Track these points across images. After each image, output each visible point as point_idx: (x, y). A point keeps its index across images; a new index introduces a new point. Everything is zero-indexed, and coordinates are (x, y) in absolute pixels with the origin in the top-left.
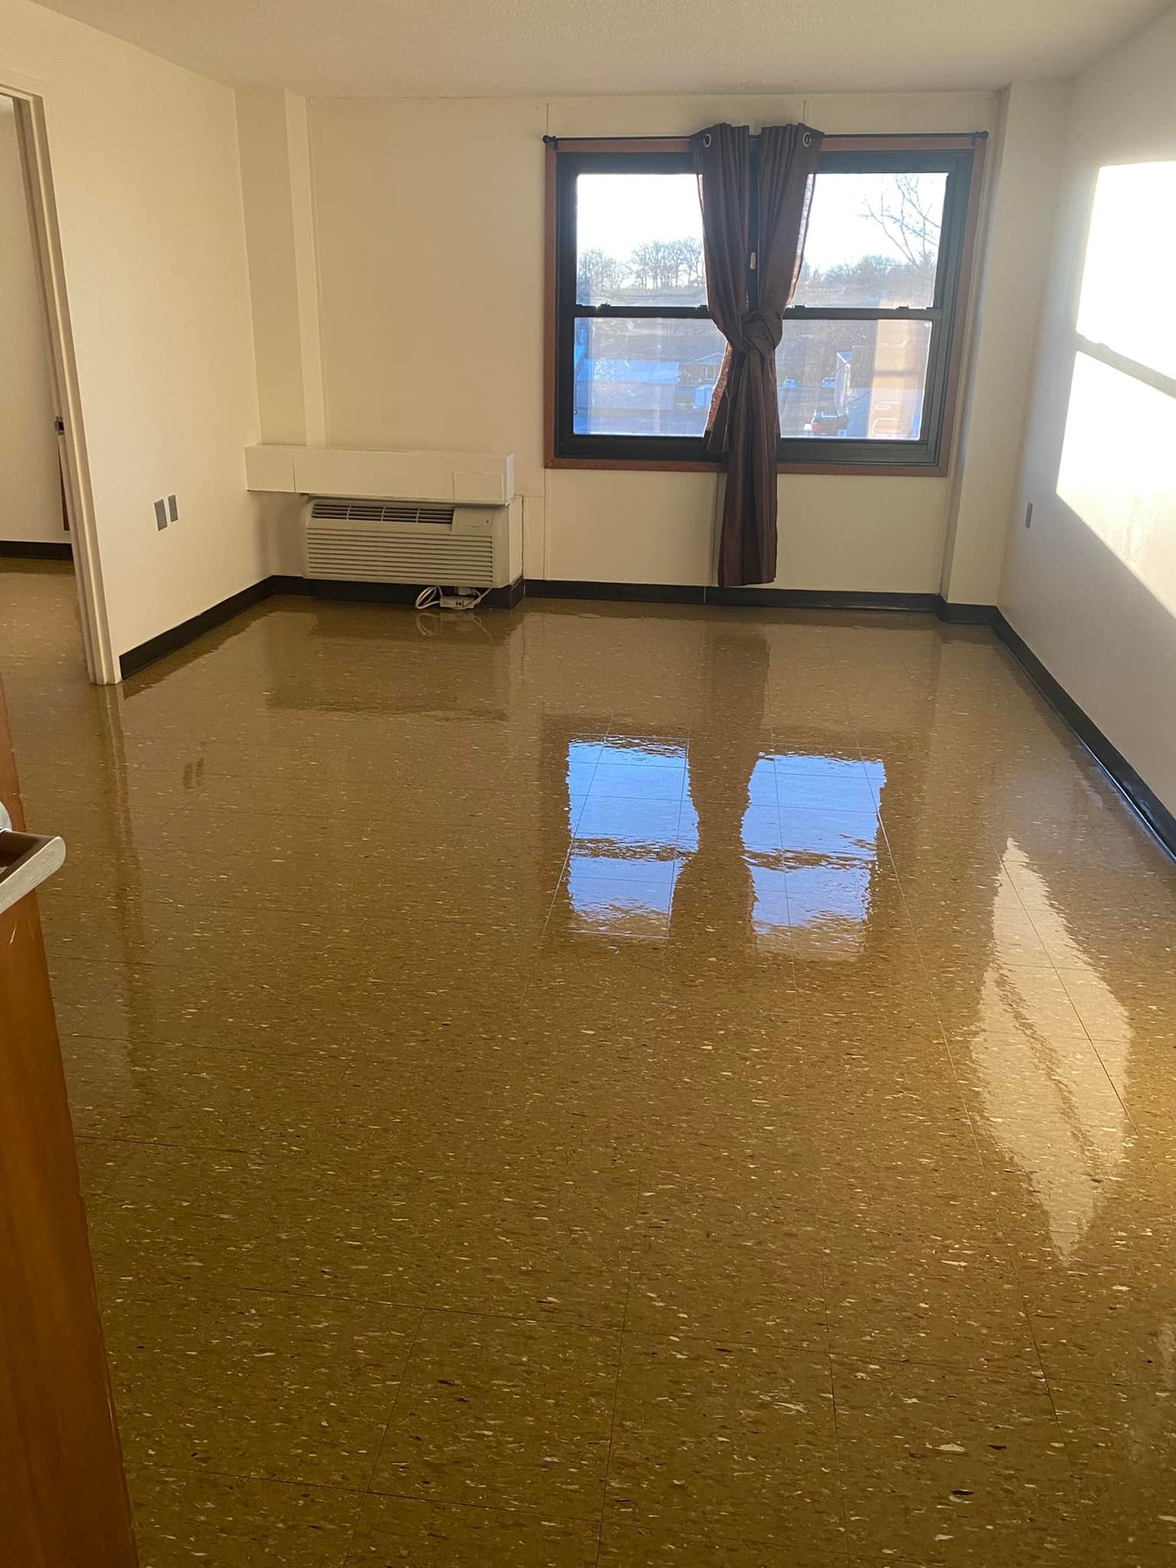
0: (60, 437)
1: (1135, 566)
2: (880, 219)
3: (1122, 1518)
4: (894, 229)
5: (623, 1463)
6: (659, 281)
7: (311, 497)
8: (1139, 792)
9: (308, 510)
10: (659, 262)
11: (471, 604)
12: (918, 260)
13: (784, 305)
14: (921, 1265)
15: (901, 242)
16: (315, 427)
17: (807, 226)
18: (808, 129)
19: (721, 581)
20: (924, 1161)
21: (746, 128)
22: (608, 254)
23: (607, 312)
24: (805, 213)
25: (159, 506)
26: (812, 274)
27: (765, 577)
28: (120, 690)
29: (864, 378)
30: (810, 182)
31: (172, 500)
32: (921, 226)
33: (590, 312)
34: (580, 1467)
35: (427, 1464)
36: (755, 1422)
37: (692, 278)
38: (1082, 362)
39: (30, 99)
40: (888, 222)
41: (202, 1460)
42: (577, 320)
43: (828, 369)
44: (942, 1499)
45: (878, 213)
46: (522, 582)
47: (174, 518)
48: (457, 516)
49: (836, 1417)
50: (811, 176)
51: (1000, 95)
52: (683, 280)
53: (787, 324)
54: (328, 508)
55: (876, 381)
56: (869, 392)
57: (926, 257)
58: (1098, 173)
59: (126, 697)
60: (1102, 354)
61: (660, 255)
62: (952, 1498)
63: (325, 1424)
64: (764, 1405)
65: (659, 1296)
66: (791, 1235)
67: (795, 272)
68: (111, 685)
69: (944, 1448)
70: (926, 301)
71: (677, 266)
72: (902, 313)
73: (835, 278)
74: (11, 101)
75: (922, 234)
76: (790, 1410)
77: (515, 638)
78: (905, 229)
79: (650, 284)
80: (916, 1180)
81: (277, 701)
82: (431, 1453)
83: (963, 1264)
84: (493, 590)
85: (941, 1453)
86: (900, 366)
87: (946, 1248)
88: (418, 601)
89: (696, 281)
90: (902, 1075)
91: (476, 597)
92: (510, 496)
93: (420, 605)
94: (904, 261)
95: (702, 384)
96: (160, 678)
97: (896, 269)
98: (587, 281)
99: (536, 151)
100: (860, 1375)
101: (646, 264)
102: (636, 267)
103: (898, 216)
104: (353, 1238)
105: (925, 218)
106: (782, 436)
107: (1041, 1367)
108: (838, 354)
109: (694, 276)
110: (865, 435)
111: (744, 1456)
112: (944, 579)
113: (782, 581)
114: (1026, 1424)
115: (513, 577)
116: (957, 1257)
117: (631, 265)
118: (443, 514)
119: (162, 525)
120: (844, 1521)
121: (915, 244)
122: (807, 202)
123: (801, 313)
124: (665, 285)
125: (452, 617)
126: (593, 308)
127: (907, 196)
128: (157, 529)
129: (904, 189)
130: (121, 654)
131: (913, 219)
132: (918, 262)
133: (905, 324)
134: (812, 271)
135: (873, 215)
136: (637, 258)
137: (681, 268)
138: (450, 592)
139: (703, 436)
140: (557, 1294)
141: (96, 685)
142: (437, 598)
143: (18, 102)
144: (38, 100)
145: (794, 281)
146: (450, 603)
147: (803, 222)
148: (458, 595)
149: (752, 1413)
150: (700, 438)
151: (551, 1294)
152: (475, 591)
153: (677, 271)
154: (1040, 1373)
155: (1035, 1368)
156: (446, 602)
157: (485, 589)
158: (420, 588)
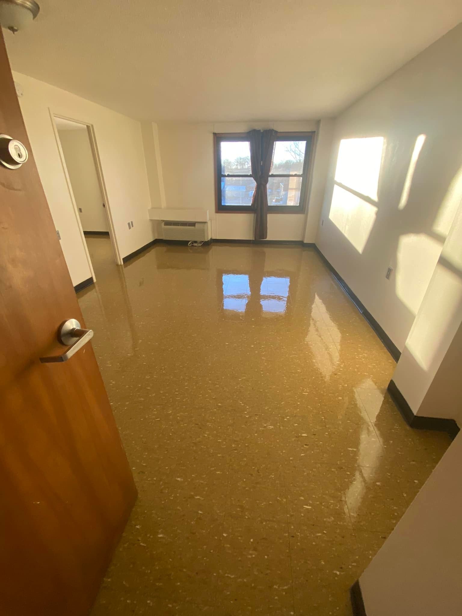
0: (104, 208)
1: (346, 235)
2: (290, 152)
3: (340, 449)
4: (293, 154)
5: (235, 441)
6: (241, 167)
7: (164, 221)
8: (345, 286)
9: (163, 224)
10: (241, 162)
11: (200, 245)
12: (298, 161)
13: (269, 173)
14: (298, 394)
15: (295, 157)
16: (164, 205)
17: (274, 154)
18: (274, 130)
19: (255, 238)
20: (299, 371)
21: (260, 131)
22: (230, 160)
23: (229, 176)
24: (273, 151)
25: (129, 224)
26: (275, 165)
27: (265, 237)
28: (123, 266)
29: (286, 189)
30: (275, 143)
31: (132, 222)
32: (299, 153)
33: (225, 176)
34: (226, 442)
35: (193, 443)
36: (263, 431)
37: (248, 166)
38: (336, 187)
39: (90, 125)
40: (292, 152)
41: (144, 443)
42: (222, 178)
43: (278, 187)
44: (303, 446)
45: (289, 150)
46: (211, 239)
47: (133, 226)
48: (196, 225)
49: (280, 429)
50: (275, 142)
51: (318, 122)
52: (246, 167)
53: (269, 178)
54: (168, 223)
55: (289, 190)
56: (287, 193)
57: (300, 160)
58: (340, 141)
59: (125, 268)
60: (340, 185)
61: (241, 160)
62: (305, 446)
63: (171, 434)
64: (265, 427)
65: (242, 403)
66: (271, 388)
67: (271, 166)
68: (121, 265)
69: (303, 435)
70: (301, 173)
71: (245, 163)
72: (296, 175)
73: (280, 166)
74: (86, 126)
75: (299, 155)
76: (270, 428)
77: (210, 252)
78: (296, 154)
79: (239, 168)
80: (297, 375)
81: (159, 267)
82: (194, 440)
83: (307, 394)
84: (205, 241)
85: (302, 436)
86: (294, 187)
87: (303, 390)
88: (189, 244)
89: (249, 166)
90: (294, 351)
91: (201, 243)
92: (208, 219)
93: (189, 245)
94: (295, 161)
95: (251, 191)
96: (131, 264)
97: (293, 163)
98: (224, 167)
99: (211, 137)
100: (285, 419)
101: (238, 163)
102: (236, 163)
103: (294, 151)
104: (177, 392)
105: (300, 151)
106: (268, 205)
107: (323, 416)
108: (281, 184)
109: (249, 165)
110: (286, 204)
111: (261, 438)
112: (304, 237)
113: (269, 238)
114: (320, 429)
115: (209, 238)
116: (306, 392)
117: (235, 163)
118: (193, 224)
119: (130, 228)
120: (282, 452)
121: (298, 157)
122: (274, 148)
123: (273, 176)
124: (243, 167)
125: (196, 248)
126: (226, 175)
127: (296, 146)
128: (128, 229)
129: (296, 144)
130: (123, 258)
131: (298, 152)
132: (298, 162)
133: (295, 178)
134: (275, 163)
135: (288, 151)
136: (236, 161)
137: (246, 163)
138: (196, 242)
139: (251, 205)
140: (221, 403)
141: (117, 265)
142: (193, 243)
143: (87, 126)
144: (92, 126)
145: (271, 168)
146: (196, 244)
147: (273, 153)
148: (197, 243)
149: (262, 429)
150: (250, 206)
151: (219, 403)
152: (201, 242)
153: (245, 164)
154: (323, 418)
155: (322, 417)
156: (195, 244)
157: (203, 241)
158: (189, 241)
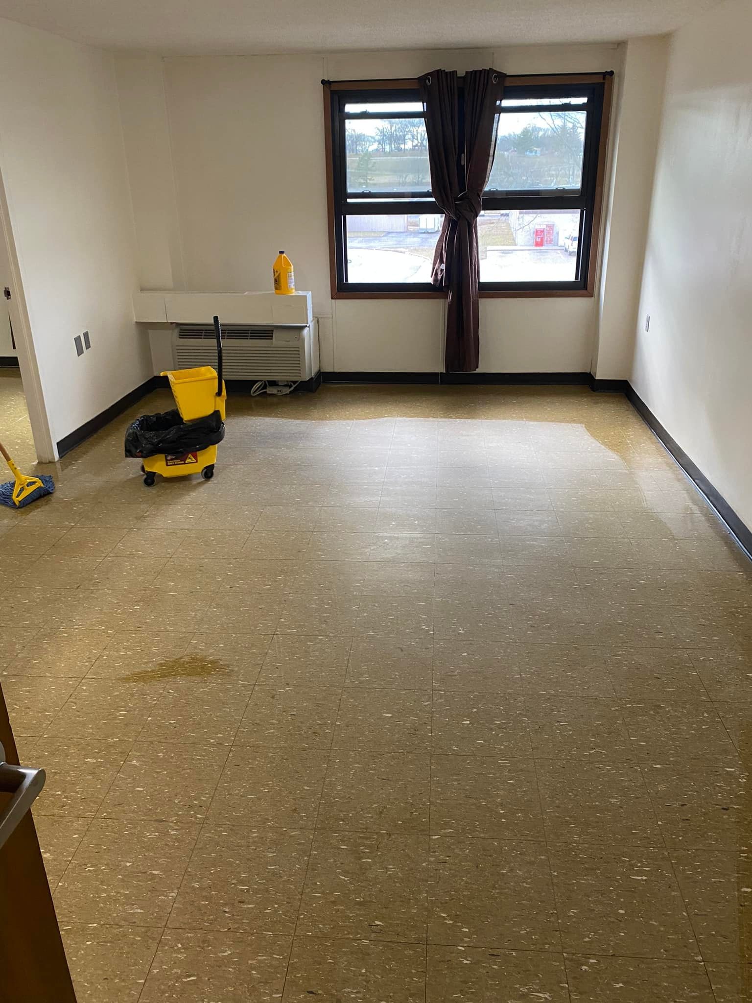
0: (8, 301)
7: (178, 325)
9: (176, 333)
11: (287, 390)
14: (617, 881)
18: (495, 72)
19: (448, 368)
20: (613, 800)
21: (455, 72)
25: (77, 340)
28: (58, 466)
30: (498, 104)
31: (86, 335)
37: (414, 144)
46: (320, 374)
47: (88, 346)
48: (275, 334)
51: (621, 46)
54: (189, 331)
59: (63, 469)
64: (523, 996)
65: (448, 916)
66: (531, 863)
68: (52, 461)
71: (404, 136)
76: (541, 998)
79: (387, 148)
80: (609, 815)
83: (644, 878)
84: (301, 381)
87: (632, 866)
88: (252, 392)
90: (594, 736)
91: (291, 386)
92: (310, 318)
99: (318, 90)
100: (584, 968)
101: (384, 135)
102: (378, 137)
104: (242, 882)
106: (482, 281)
107: (700, 953)
112: (593, 362)
113: (484, 367)
114: (694, 997)
115: (314, 372)
116: (640, 873)
117: (374, 136)
118: (264, 333)
119: (80, 352)
124: (397, 149)
125: (275, 400)
128: (77, 356)
130: (59, 440)
138: (273, 383)
140: (381, 918)
142: (265, 387)
146: (273, 391)
148: (278, 385)
151: (377, 919)
152: (290, 383)
153: (404, 139)
154: (700, 958)
155: (697, 955)
156: (271, 390)
157: (297, 382)
158: (256, 382)
